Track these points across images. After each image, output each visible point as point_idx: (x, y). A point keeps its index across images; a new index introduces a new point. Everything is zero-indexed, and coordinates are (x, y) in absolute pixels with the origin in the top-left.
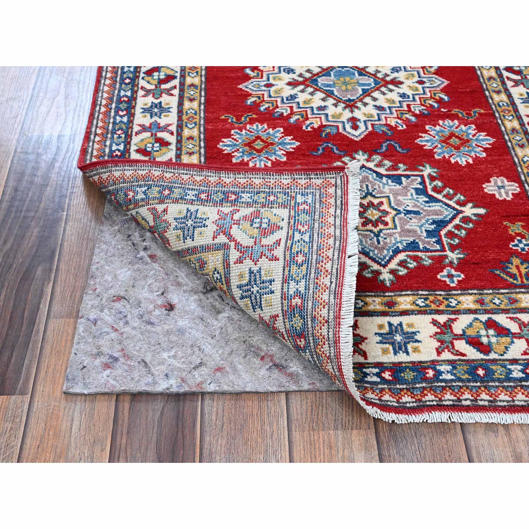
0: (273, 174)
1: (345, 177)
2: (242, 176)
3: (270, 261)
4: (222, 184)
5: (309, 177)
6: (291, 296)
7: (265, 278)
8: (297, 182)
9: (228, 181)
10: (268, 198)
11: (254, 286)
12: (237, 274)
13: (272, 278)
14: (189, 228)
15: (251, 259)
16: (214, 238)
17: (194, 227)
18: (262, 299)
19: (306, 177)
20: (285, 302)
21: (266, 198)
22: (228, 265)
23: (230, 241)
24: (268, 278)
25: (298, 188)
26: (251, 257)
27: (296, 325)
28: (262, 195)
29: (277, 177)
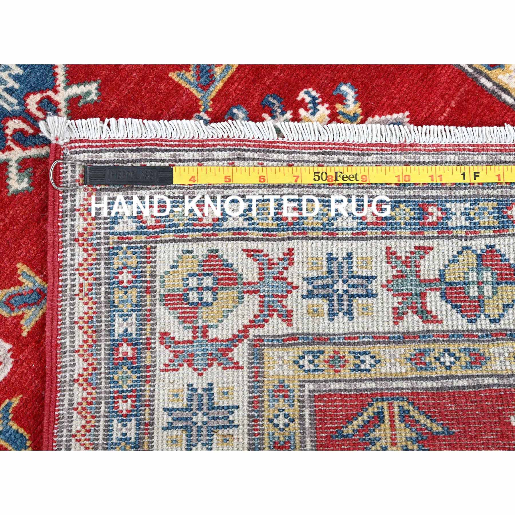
0: (62, 281)
1: (73, 145)
2: (68, 340)
3: (293, 264)
4: (90, 375)
5: (69, 213)
6: (361, 223)
7: (325, 269)
8: (81, 235)
9: (80, 365)
10: (125, 284)
11: (335, 288)
12: (310, 319)
13: (325, 256)
14: (213, 418)
15: (286, 297)
16: (237, 366)
17: (211, 408)
18: (360, 274)
19: (68, 218)
20: (370, 233)
21: (126, 287)
22: (293, 337)
23: (246, 337)
24: (325, 264)
25: (95, 231)
26: (282, 296)
27: (408, 217)
28: (118, 295)
29: (68, 272)
